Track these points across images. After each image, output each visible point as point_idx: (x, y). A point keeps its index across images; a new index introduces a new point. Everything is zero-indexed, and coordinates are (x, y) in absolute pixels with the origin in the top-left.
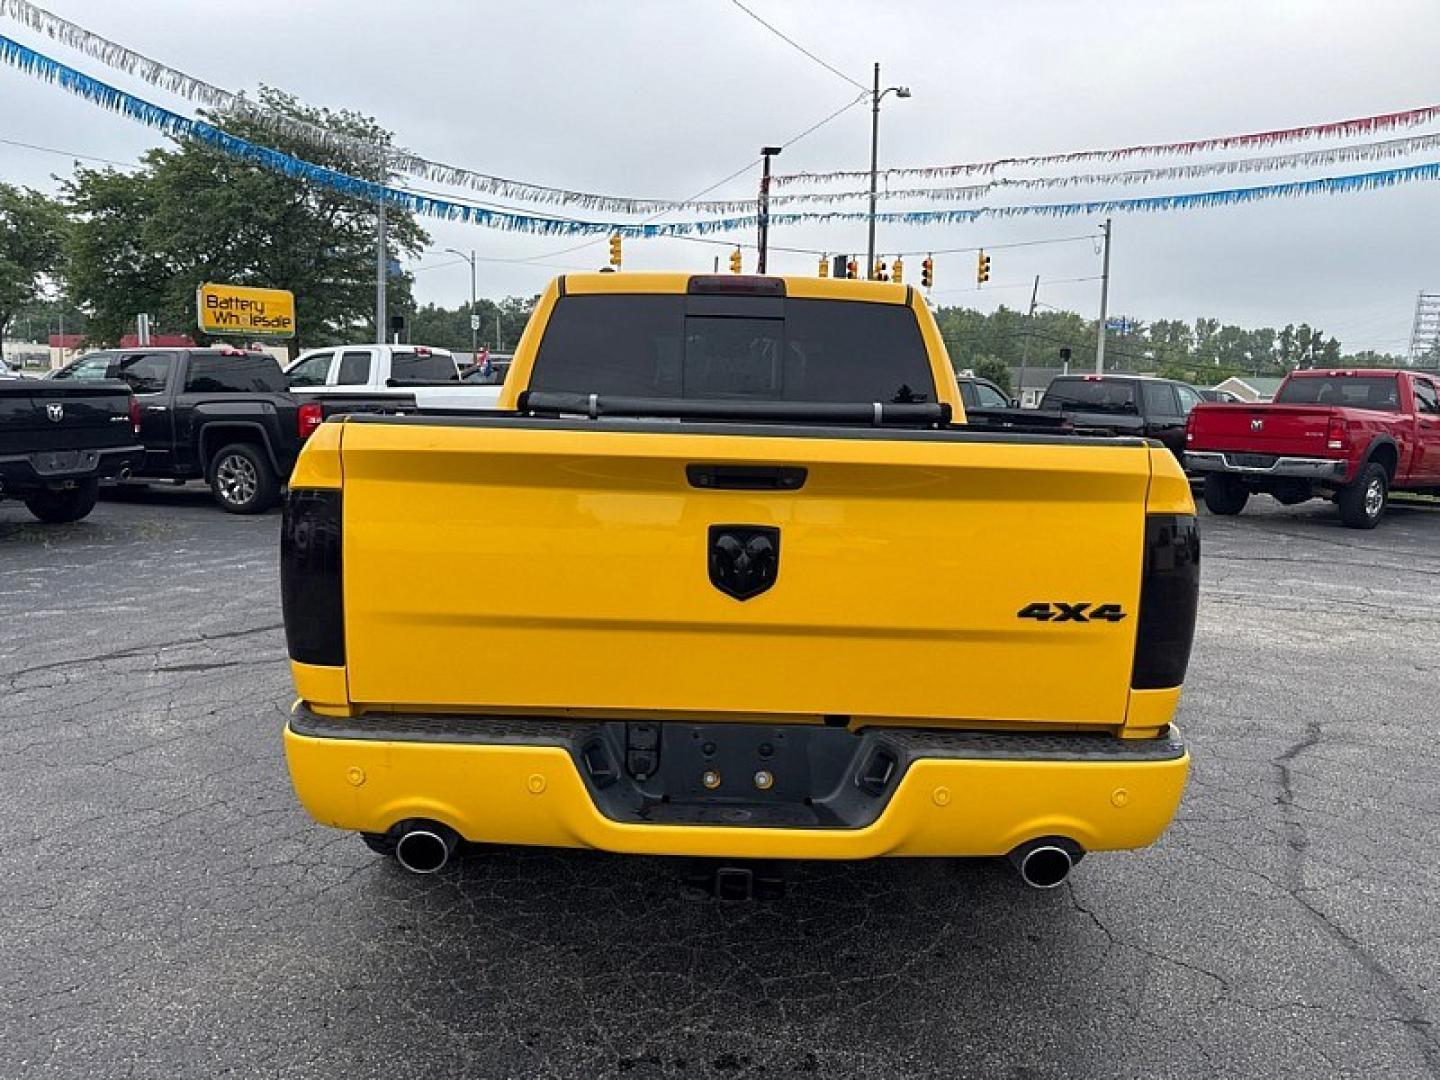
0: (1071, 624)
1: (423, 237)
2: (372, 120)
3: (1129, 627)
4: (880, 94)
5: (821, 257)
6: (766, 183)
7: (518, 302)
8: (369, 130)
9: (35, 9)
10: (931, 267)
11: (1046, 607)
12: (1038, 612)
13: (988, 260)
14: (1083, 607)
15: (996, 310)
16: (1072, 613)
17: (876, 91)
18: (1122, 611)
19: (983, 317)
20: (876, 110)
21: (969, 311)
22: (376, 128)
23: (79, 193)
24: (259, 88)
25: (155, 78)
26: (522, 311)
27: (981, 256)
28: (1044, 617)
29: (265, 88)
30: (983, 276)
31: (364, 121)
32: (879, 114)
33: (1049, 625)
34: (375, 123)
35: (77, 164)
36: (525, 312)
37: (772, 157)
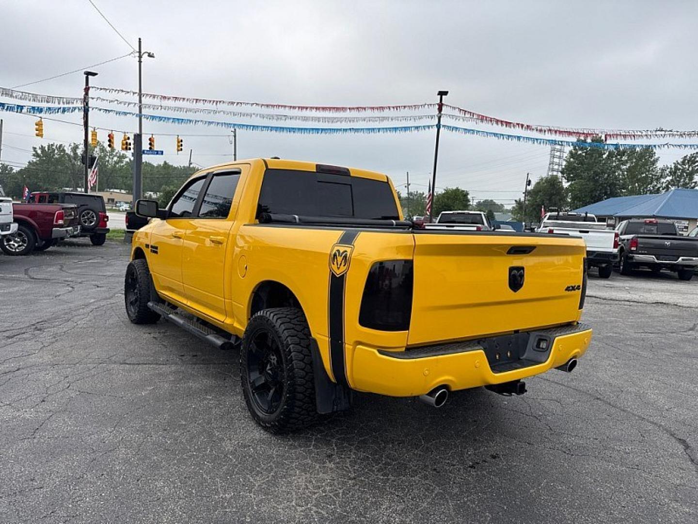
4: (142, 54)
5: (92, 129)
6: (87, 90)
10: (153, 143)
11: (570, 287)
13: (182, 141)
14: (575, 286)
15: (162, 164)
16: (573, 288)
17: (140, 52)
19: (154, 166)
20: (140, 62)
21: (146, 162)
27: (178, 139)
30: (179, 149)
32: (142, 64)
37: (90, 77)
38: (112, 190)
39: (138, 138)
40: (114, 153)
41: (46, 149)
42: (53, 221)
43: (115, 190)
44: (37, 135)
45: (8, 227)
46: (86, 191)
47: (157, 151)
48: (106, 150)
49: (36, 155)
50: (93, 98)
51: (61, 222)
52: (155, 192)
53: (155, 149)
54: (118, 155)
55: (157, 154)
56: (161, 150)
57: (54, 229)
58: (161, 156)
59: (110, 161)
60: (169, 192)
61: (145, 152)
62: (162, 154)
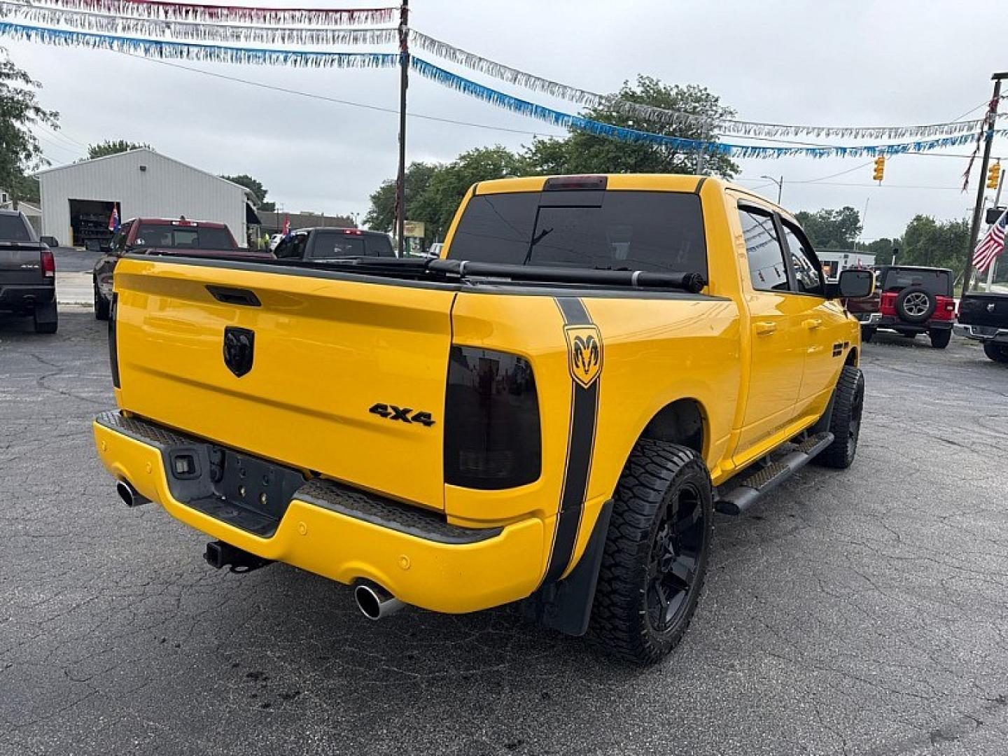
0: (400, 423)
1: (734, 168)
2: (706, 89)
3: (438, 430)
7: (829, 213)
8: (704, 97)
9: (454, 49)
11: (385, 407)
12: (379, 409)
14: (407, 411)
16: (401, 415)
18: (432, 419)
22: (708, 95)
23: (534, 154)
24: (638, 77)
25: (515, 79)
26: (832, 219)
28: (385, 415)
29: (642, 77)
31: (701, 91)
33: (387, 422)
34: (708, 91)
35: (535, 137)
36: (834, 220)
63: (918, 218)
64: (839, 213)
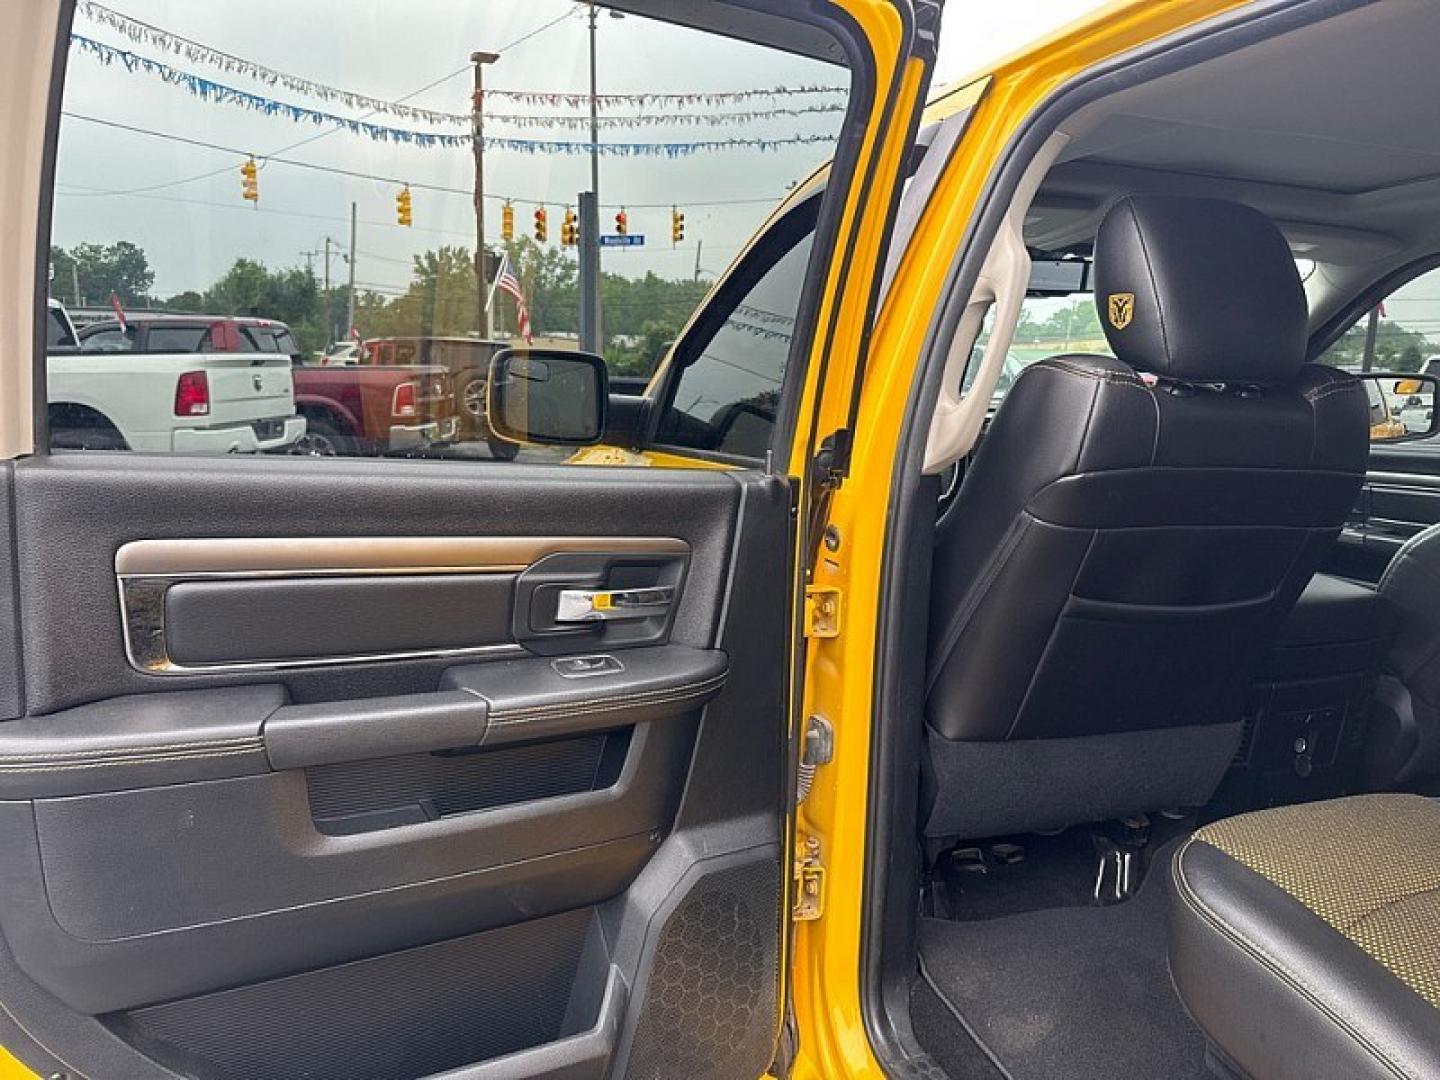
5: (504, 203)
6: (478, 98)
7: (96, 250)
10: (624, 223)
13: (682, 218)
15: (643, 277)
19: (628, 283)
20: (593, 27)
21: (614, 276)
26: (103, 260)
27: (675, 214)
30: (678, 235)
32: (597, 31)
36: (106, 261)
37: (484, 66)
38: (553, 334)
39: (589, 201)
40: (556, 260)
41: (438, 258)
42: (390, 409)
43: (560, 334)
44: (401, 222)
45: (279, 428)
46: (484, 335)
47: (632, 238)
48: (541, 256)
49: (421, 270)
50: (492, 117)
51: (408, 410)
52: (631, 335)
53: (629, 233)
54: (563, 263)
55: (632, 243)
56: (640, 234)
57: (393, 428)
58: (640, 247)
59: (549, 275)
60: (656, 334)
61: (606, 240)
62: (642, 243)
63: (241, 264)
64: (112, 251)
